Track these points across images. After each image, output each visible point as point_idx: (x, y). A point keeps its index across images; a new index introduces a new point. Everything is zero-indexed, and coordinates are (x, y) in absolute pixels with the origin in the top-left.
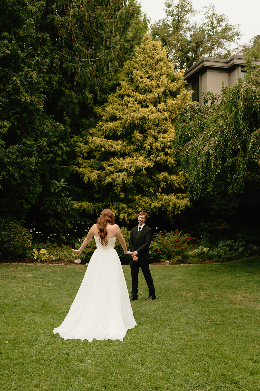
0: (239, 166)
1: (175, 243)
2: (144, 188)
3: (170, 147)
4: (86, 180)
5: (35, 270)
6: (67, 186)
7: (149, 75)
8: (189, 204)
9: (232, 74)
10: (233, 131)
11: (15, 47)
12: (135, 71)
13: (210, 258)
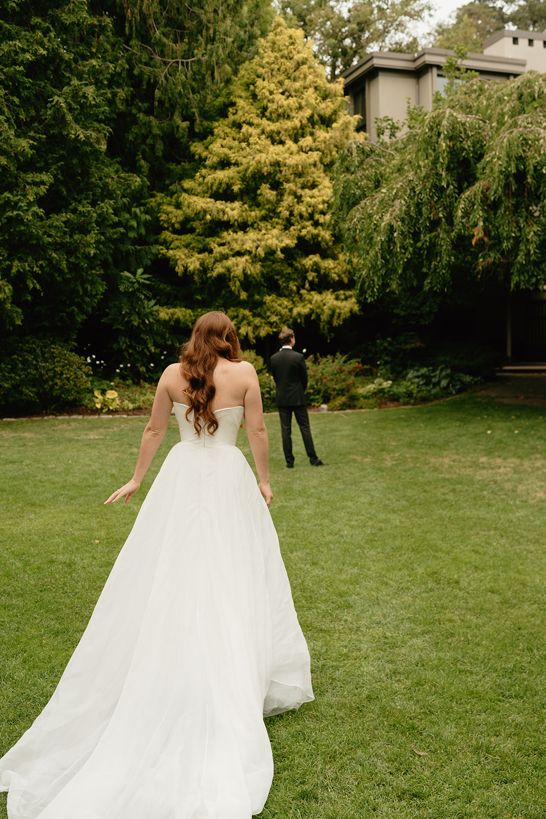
0: (442, 246)
1: (336, 374)
2: (280, 282)
3: (323, 213)
4: (179, 270)
5: (101, 427)
6: (147, 282)
7: (284, 87)
8: (356, 308)
9: (422, 80)
10: (430, 189)
11: (54, 43)
12: (259, 82)
13: (394, 399)
